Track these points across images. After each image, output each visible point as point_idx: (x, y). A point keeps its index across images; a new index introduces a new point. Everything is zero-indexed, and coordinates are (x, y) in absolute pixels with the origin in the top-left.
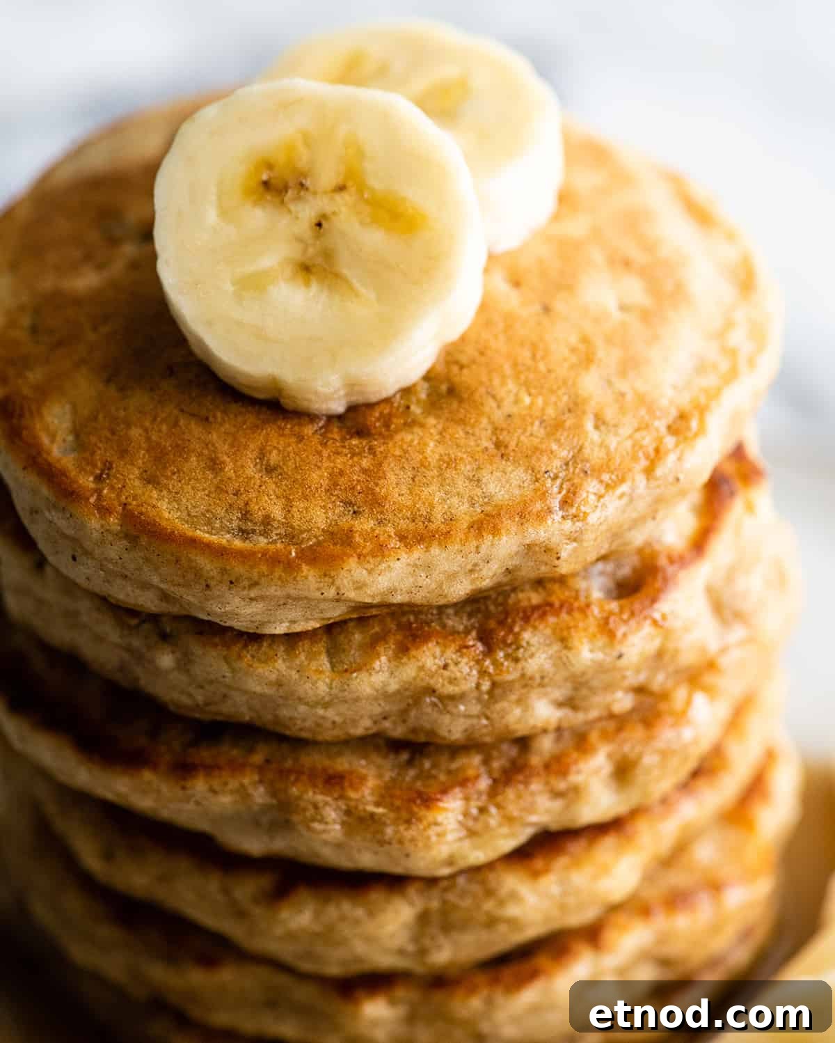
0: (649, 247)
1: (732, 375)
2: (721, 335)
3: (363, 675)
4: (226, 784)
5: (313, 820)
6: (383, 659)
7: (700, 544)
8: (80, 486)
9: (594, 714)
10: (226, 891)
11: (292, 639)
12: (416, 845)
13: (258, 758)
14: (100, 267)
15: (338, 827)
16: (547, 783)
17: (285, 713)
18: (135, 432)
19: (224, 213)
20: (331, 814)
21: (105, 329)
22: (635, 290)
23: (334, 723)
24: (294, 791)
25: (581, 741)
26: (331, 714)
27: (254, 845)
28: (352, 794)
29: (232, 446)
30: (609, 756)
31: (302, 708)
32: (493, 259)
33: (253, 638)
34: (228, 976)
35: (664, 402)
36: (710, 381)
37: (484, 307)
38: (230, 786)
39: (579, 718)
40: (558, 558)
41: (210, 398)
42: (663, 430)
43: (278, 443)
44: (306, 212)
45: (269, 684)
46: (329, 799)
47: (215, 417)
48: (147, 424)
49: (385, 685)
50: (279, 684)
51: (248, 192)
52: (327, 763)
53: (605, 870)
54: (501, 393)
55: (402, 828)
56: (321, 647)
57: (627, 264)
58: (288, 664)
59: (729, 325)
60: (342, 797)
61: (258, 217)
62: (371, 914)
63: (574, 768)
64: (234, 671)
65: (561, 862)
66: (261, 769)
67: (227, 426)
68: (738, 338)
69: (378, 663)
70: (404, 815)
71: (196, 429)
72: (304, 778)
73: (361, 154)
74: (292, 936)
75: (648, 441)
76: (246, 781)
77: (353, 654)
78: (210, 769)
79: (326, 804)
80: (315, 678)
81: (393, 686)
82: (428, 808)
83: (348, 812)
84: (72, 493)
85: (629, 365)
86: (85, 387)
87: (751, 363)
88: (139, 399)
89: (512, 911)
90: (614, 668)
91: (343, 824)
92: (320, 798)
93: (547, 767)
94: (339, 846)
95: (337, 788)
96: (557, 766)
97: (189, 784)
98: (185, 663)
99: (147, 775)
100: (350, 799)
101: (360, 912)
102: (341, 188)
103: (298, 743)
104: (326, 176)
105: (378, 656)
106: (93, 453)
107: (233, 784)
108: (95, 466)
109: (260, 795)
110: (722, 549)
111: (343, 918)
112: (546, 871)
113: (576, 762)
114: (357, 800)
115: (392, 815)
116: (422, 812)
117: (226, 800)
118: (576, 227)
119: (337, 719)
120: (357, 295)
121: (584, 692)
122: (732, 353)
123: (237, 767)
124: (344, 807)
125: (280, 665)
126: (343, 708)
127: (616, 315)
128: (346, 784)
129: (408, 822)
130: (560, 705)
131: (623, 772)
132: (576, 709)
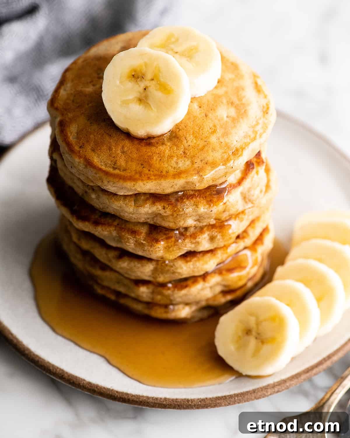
0: (240, 100)
1: (254, 139)
2: (254, 127)
3: (142, 208)
4: (106, 229)
5: (127, 242)
6: (148, 205)
7: (240, 182)
8: (75, 149)
9: (205, 224)
10: (106, 254)
11: (125, 197)
12: (153, 252)
13: (115, 223)
14: (94, 85)
15: (133, 245)
16: (190, 240)
17: (122, 214)
18: (92, 136)
19: (121, 82)
20: (132, 241)
21: (90, 105)
22: (232, 112)
23: (135, 218)
24: (123, 234)
25: (201, 230)
26: (134, 216)
27: (113, 244)
28: (137, 237)
29: (116, 144)
30: (208, 235)
31: (126, 214)
32: (193, 99)
33: (115, 195)
34: (107, 274)
35: (232, 146)
36: (248, 140)
37: (189, 113)
38: (107, 230)
39: (201, 224)
40: (196, 186)
41: (113, 130)
42: (231, 154)
43: (127, 145)
44: (143, 85)
45: (118, 207)
46: (131, 237)
47: (113, 135)
48: (95, 134)
49: (148, 211)
50: (121, 207)
51: (129, 77)
52: (133, 227)
53: (206, 263)
54: (188, 139)
55: (149, 248)
56: (133, 199)
57: (232, 103)
58: (123, 202)
59: (257, 123)
60: (135, 237)
61: (130, 85)
62: (142, 266)
63: (198, 237)
64: (109, 202)
65: (195, 259)
66: (116, 226)
67: (115, 138)
68: (259, 128)
69: (146, 205)
70: (150, 244)
71: (107, 138)
72: (126, 231)
73: (159, 71)
74: (121, 268)
75: (226, 156)
76: (111, 229)
77: (141, 202)
78: (103, 224)
79: (131, 238)
80: (129, 207)
81: (150, 211)
82: (157, 243)
83: (136, 241)
84: (73, 151)
85: (226, 134)
86: (82, 120)
87: (261, 136)
88: (95, 127)
89: (179, 270)
90: (210, 214)
91: (134, 244)
92: (129, 236)
93: (191, 236)
94: (133, 249)
95: (134, 235)
96: (194, 236)
97: (97, 227)
98: (98, 198)
99: (87, 223)
100: (136, 238)
101: (139, 265)
102: (152, 80)
103: (126, 222)
104: (149, 76)
105: (147, 204)
106: (80, 141)
107: (108, 229)
108: (80, 143)
109: (114, 233)
110: (247, 184)
111: (135, 266)
112: (190, 261)
113: (199, 236)
114: (139, 239)
115: (147, 244)
116: (155, 244)
117: (106, 233)
118: (221, 91)
119: (136, 218)
120: (152, 109)
121: (202, 218)
122: (255, 132)
123: (110, 225)
124: (135, 240)
125: (121, 202)
126: (137, 215)
127: (225, 119)
128: (137, 234)
129: (151, 246)
130: (196, 221)
131: (212, 239)
132: (200, 222)
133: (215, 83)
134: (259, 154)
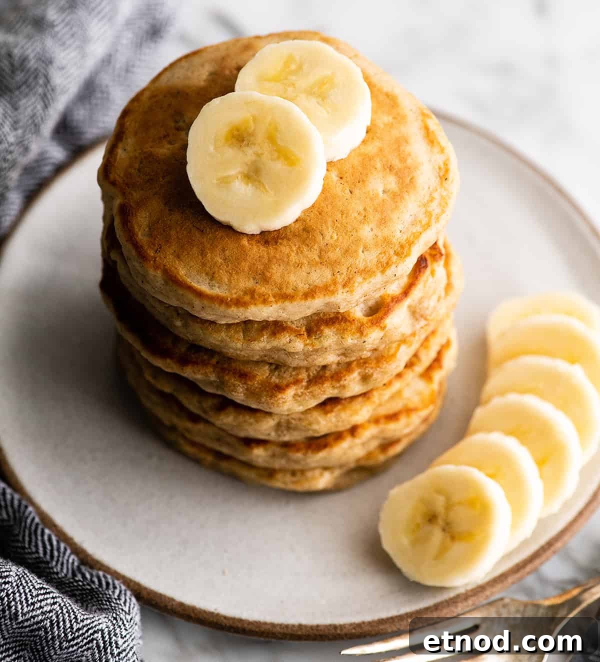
0: (403, 160)
1: (428, 225)
2: (425, 205)
3: (256, 342)
4: (199, 371)
5: (233, 391)
6: (265, 337)
7: (406, 292)
8: (147, 254)
9: (354, 358)
10: (200, 402)
11: (229, 326)
12: (274, 406)
13: (214, 361)
15: (242, 395)
16: (332, 384)
17: (224, 350)
18: (173, 232)
19: (216, 148)
20: (240, 389)
21: (168, 179)
22: (392, 182)
23: (244, 356)
24: (227, 378)
25: (348, 367)
26: (242, 353)
27: (210, 390)
28: (249, 383)
29: (211, 245)
30: (359, 373)
31: (231, 350)
32: (330, 164)
33: (213, 323)
34: (201, 426)
35: (394, 240)
36: (418, 228)
37: (324, 190)
38: (201, 371)
39: (348, 360)
40: (339, 308)
41: (205, 221)
42: (392, 252)
44: (250, 154)
45: (218, 341)
46: (239, 383)
47: (206, 230)
48: (178, 230)
49: (265, 347)
50: (222, 341)
51: (227, 140)
52: (242, 367)
53: (356, 412)
54: (325, 232)
55: (268, 399)
56: (240, 328)
57: (391, 168)
58: (226, 334)
59: (432, 199)
60: (245, 383)
61: (230, 153)
62: (257, 421)
63: (343, 379)
64: (204, 333)
65: (339, 407)
66: (214, 367)
67: (210, 235)
68: (434, 207)
69: (262, 338)
70: (270, 394)
71: (197, 234)
72: (231, 373)
73: (276, 129)
74: (225, 424)
75: (384, 259)
76: (207, 371)
77: (253, 333)
78: (195, 363)
79: (239, 385)
80: (236, 342)
81: (268, 347)
82: (280, 392)
83: (247, 389)
84: (144, 257)
85: (383, 222)
86: (156, 205)
87: (438, 219)
88: (176, 216)
89: (315, 427)
90: (362, 346)
91: (244, 394)
92: (237, 383)
93: (332, 377)
94: (243, 401)
95: (244, 379)
96: (337, 377)
97: (184, 368)
98: (186, 325)
99: (168, 361)
100: (248, 384)
101: (252, 420)
103: (230, 359)
105: (263, 336)
106: (155, 239)
107: (202, 371)
108: (154, 245)
109: (213, 377)
110: (417, 293)
111: (245, 421)
112: (332, 411)
113: (344, 376)
114: (251, 385)
116: (278, 394)
117: (199, 377)
118: (371, 149)
119: (246, 355)
120: (267, 191)
121: (349, 351)
122: (429, 214)
123: (204, 364)
124: (246, 387)
125: (223, 334)
126: (248, 352)
127: (381, 195)
128: (248, 378)
129: (271, 397)
130: (339, 355)
131: (365, 378)
132: (346, 357)
133: (363, 134)
134: (434, 247)
